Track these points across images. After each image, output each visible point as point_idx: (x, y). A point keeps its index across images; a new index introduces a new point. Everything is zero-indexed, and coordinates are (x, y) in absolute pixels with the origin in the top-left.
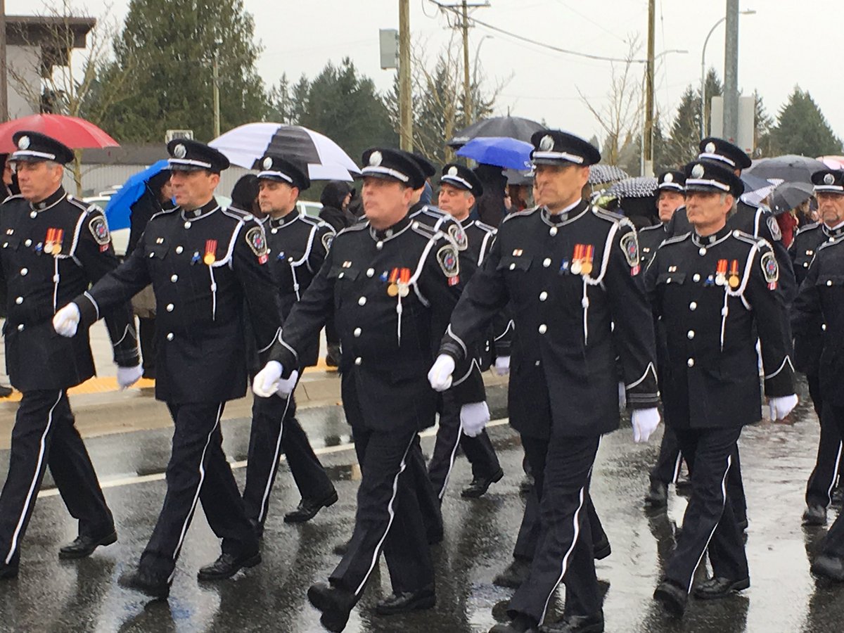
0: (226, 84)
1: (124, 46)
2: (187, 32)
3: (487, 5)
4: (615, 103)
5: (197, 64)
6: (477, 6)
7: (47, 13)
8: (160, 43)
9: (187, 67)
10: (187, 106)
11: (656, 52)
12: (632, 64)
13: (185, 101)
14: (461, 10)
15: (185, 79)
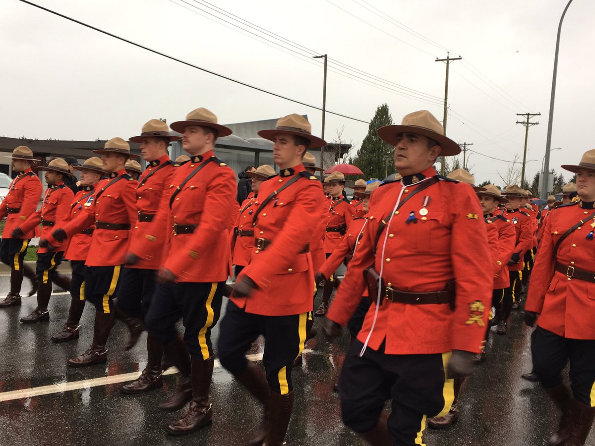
0: (390, 165)
1: (360, 153)
2: (379, 150)
3: (472, 144)
4: (509, 175)
5: (382, 159)
6: (469, 144)
7: (334, 143)
8: (371, 153)
9: (378, 160)
10: (378, 172)
11: (526, 161)
12: (515, 163)
13: (377, 170)
14: (464, 145)
15: (377, 164)
